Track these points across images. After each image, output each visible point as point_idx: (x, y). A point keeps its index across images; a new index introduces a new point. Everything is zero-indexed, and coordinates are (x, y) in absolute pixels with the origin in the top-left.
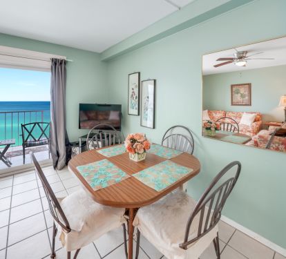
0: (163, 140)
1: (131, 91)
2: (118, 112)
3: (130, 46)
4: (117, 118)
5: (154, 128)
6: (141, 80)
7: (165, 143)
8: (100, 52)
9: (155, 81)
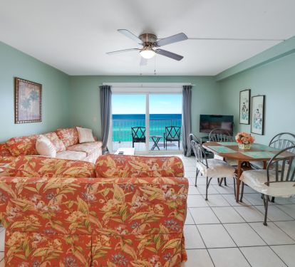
0: (270, 144)
1: (242, 105)
2: (230, 123)
3: (242, 70)
4: (229, 129)
5: (263, 134)
6: (252, 96)
7: (272, 145)
8: (214, 75)
9: (264, 97)
